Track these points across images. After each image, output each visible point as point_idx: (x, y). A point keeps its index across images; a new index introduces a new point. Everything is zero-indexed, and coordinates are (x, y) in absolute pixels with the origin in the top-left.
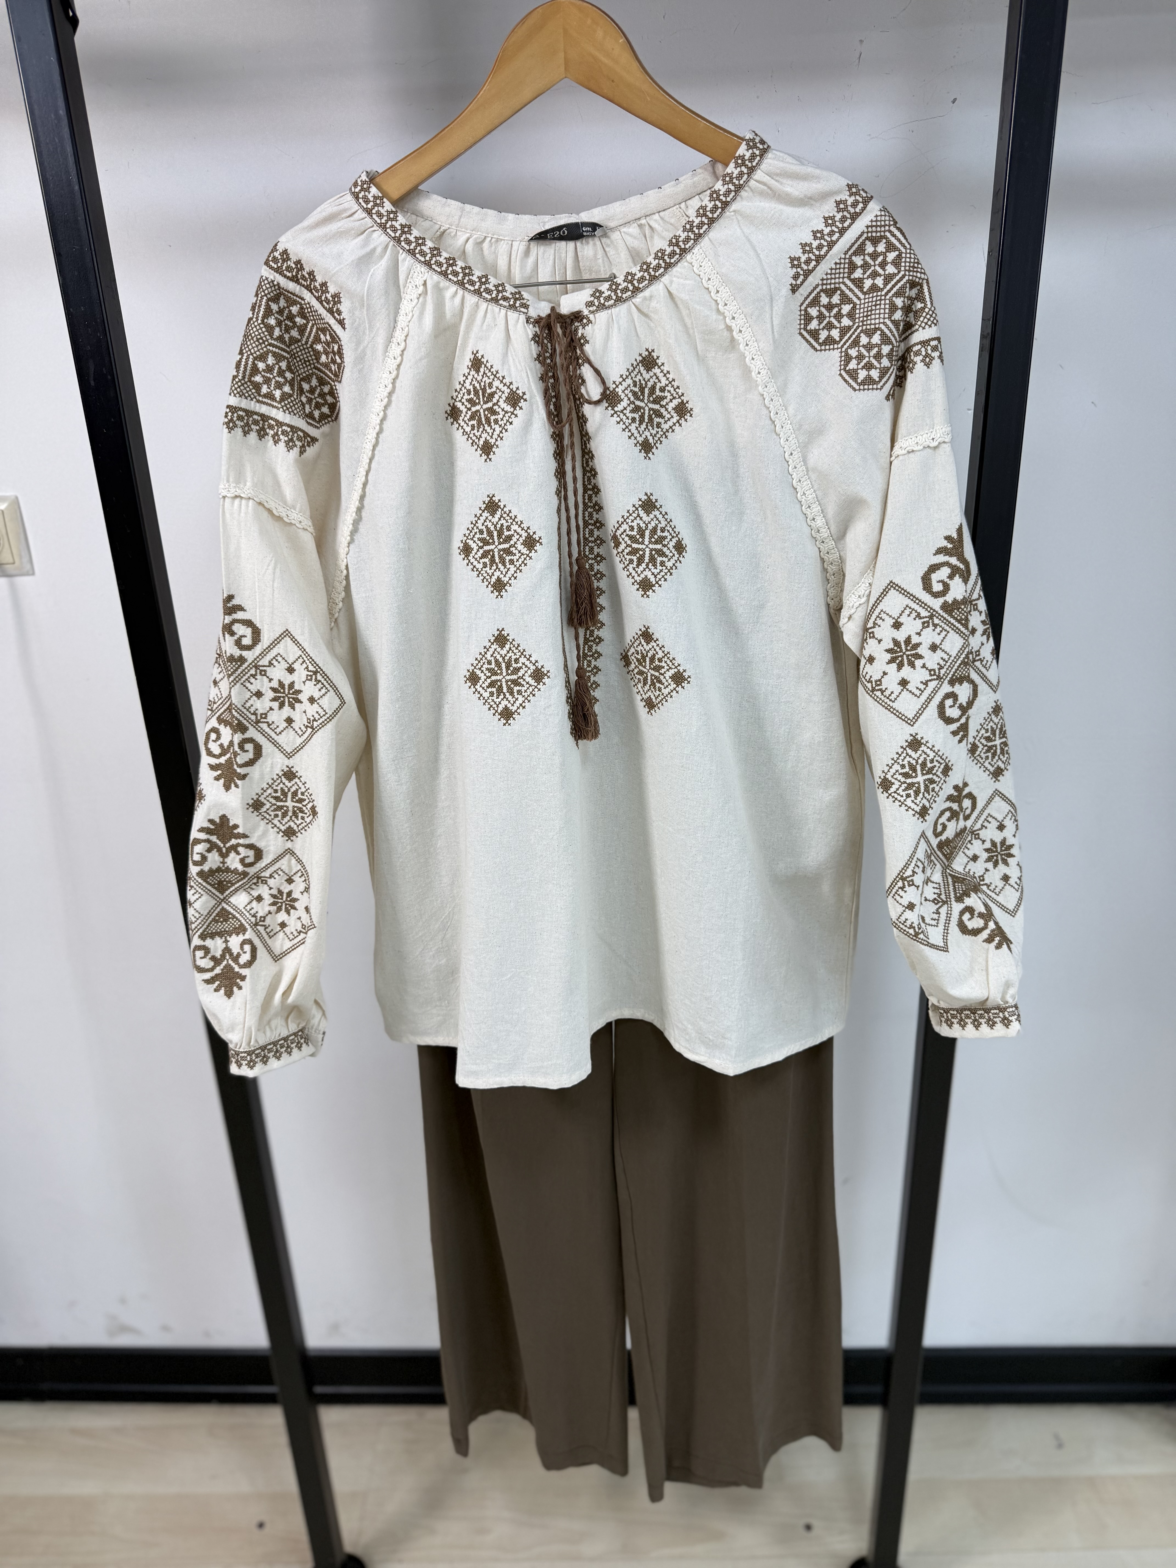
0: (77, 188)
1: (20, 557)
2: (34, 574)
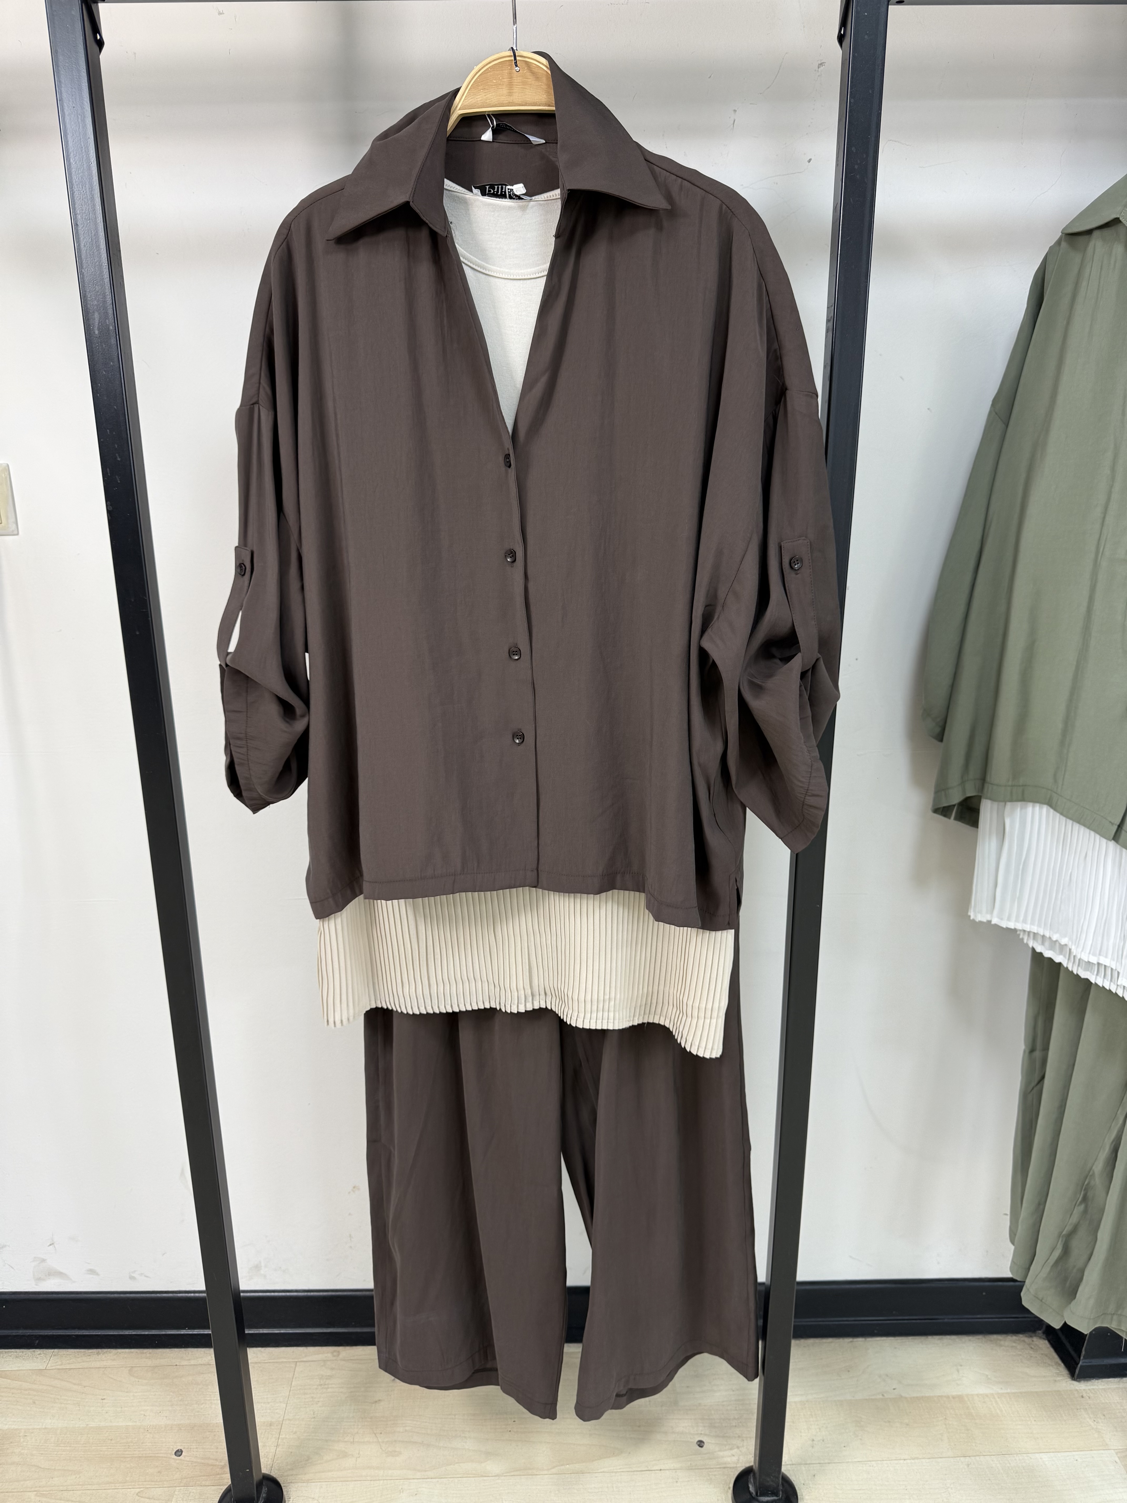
1: (7, 518)
2: (18, 534)
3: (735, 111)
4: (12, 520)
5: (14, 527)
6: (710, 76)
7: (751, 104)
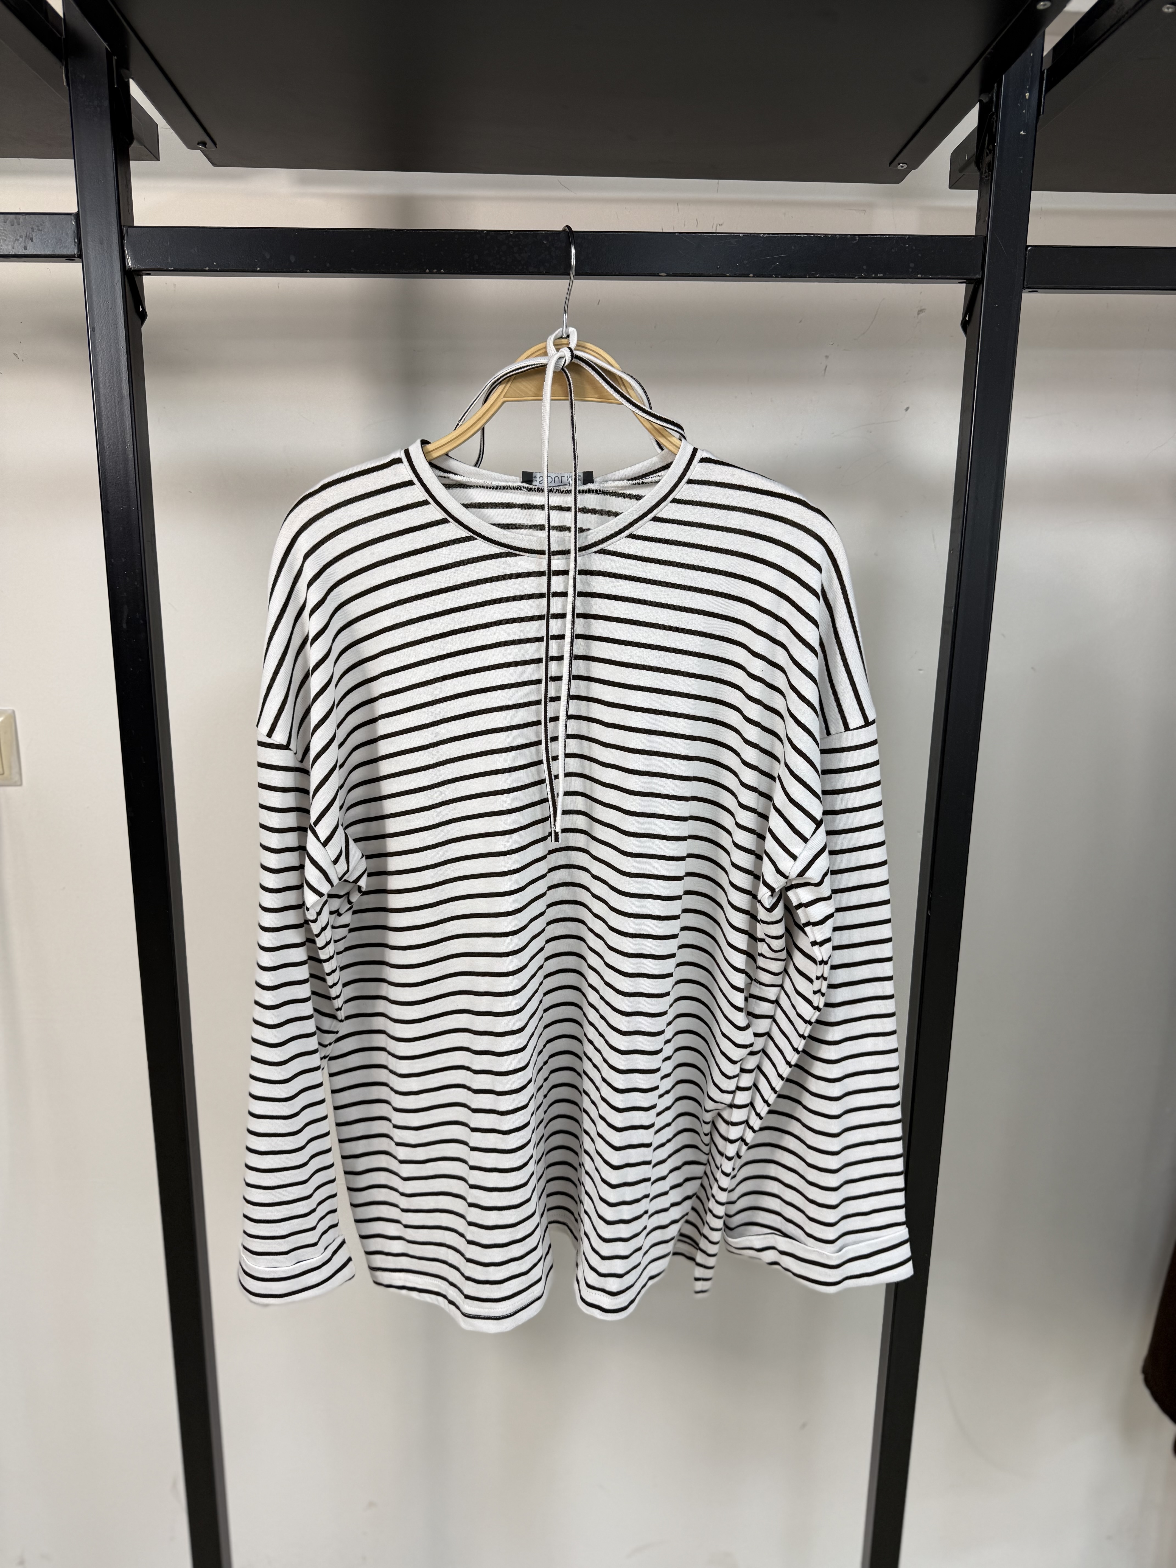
0: (131, 456)
1: (10, 768)
2: (21, 785)
3: (827, 357)
4: (15, 770)
5: (17, 778)
6: (801, 321)
7: (844, 350)
